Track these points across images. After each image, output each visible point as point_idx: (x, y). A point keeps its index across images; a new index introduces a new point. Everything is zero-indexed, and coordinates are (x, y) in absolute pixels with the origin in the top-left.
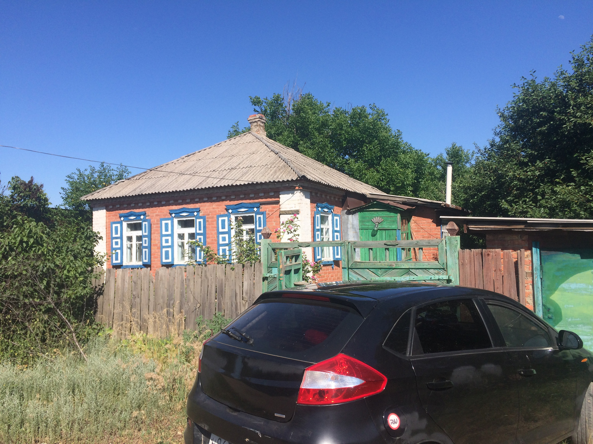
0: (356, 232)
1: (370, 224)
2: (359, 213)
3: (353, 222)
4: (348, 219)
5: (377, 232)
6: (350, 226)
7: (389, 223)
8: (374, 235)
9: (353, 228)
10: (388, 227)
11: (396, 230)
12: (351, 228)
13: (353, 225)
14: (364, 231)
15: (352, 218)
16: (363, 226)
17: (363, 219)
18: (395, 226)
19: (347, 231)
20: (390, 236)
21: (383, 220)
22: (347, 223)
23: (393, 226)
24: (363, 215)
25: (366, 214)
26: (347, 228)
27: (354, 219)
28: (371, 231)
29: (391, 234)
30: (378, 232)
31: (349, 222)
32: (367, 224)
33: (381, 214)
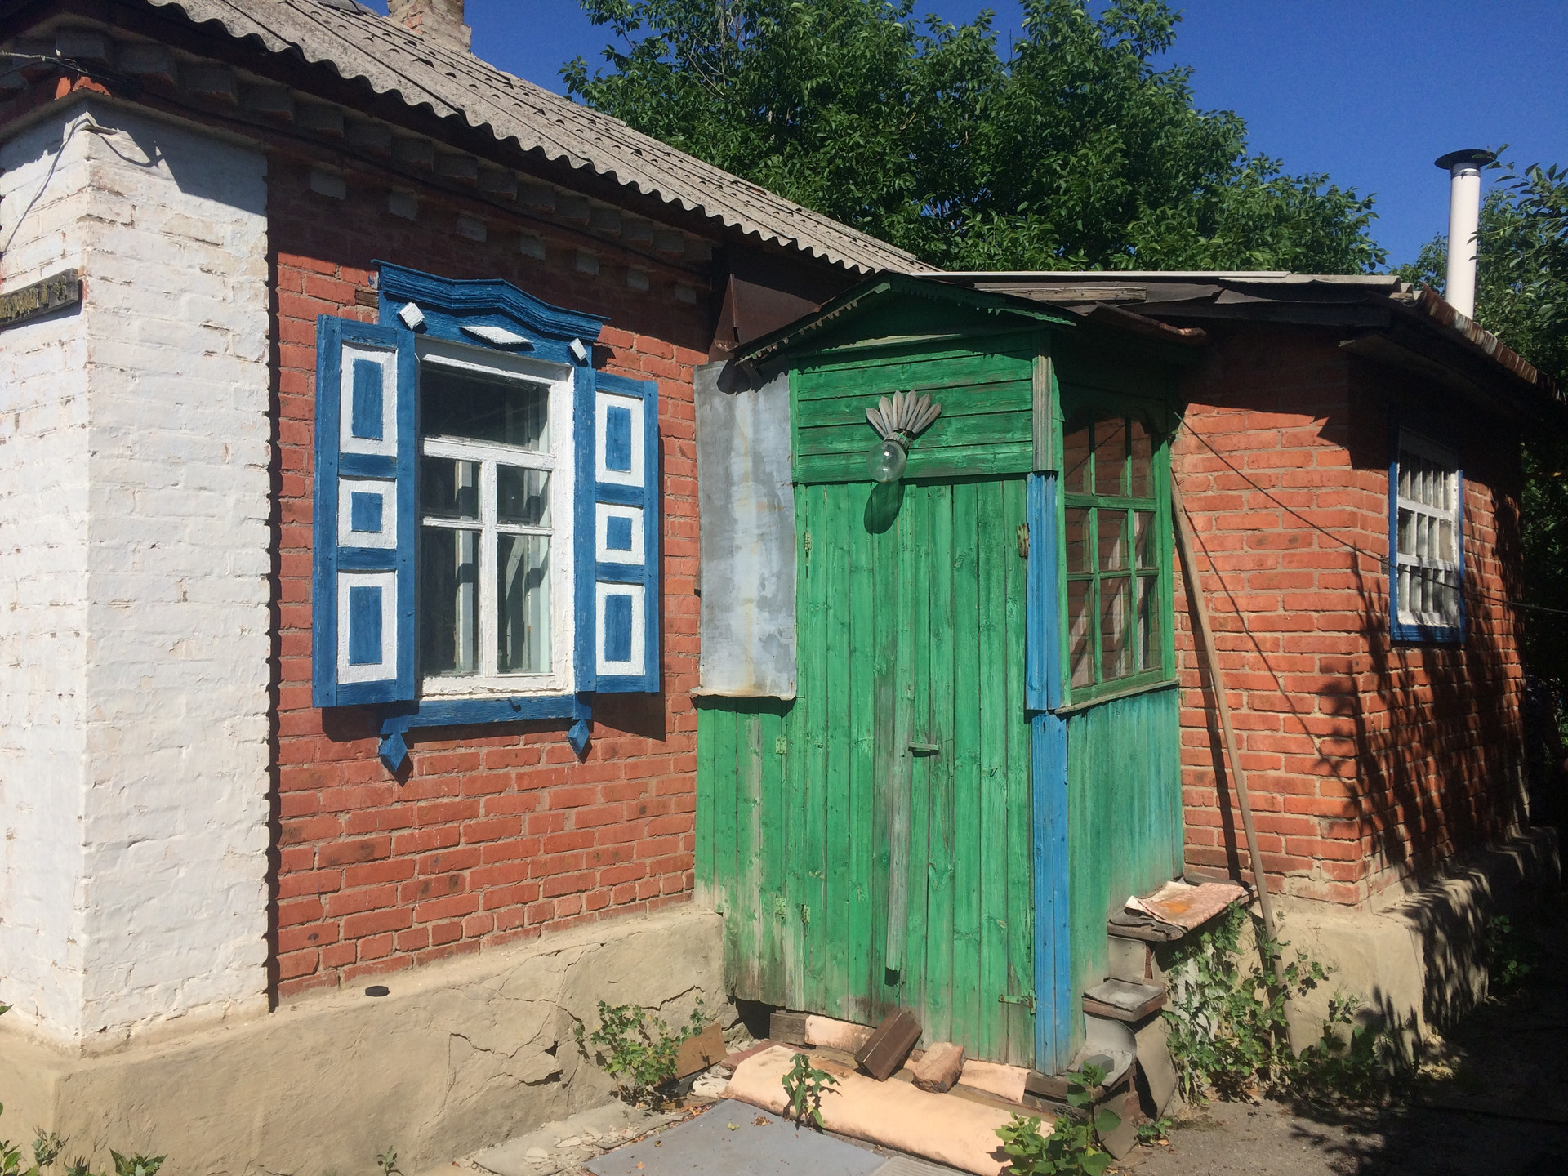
0: (775, 506)
1: (857, 446)
2: (794, 373)
3: (756, 441)
4: (729, 422)
5: (899, 498)
6: (740, 465)
7: (976, 429)
8: (879, 522)
9: (757, 480)
10: (972, 459)
11: (1022, 476)
12: (745, 478)
13: (758, 459)
14: (826, 493)
15: (756, 412)
16: (817, 462)
17: (814, 414)
18: (1016, 449)
19: (728, 496)
20: (982, 525)
21: (936, 408)
22: (728, 450)
23: (1004, 451)
24: (819, 387)
25: (838, 377)
26: (728, 480)
27: (766, 416)
28: (866, 490)
29: (990, 507)
30: (907, 502)
31: (738, 443)
32: (843, 446)
33: (922, 367)
